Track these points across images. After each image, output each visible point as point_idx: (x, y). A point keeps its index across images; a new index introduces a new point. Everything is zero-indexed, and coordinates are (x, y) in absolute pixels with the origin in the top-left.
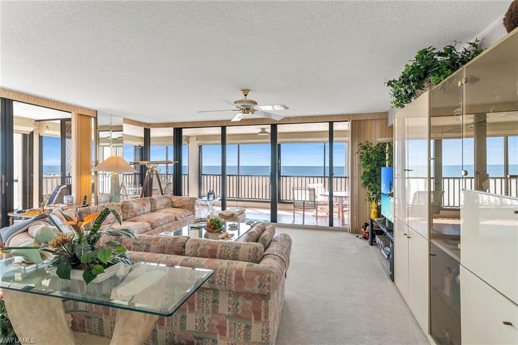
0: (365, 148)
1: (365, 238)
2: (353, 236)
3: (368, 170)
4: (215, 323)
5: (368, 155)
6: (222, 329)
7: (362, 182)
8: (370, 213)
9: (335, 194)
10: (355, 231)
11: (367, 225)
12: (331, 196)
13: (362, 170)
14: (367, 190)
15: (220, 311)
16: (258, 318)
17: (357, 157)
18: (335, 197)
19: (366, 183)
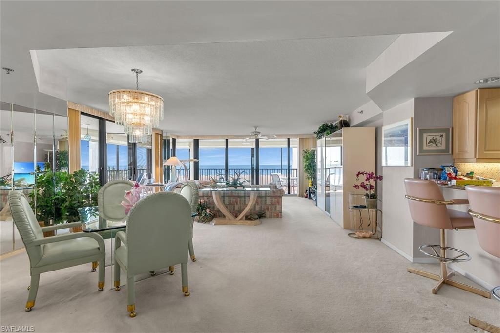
0: (306, 153)
1: (306, 197)
2: (301, 198)
3: (307, 164)
4: (266, 207)
5: (307, 156)
6: (268, 209)
7: (305, 169)
8: (308, 185)
9: (290, 178)
10: (301, 195)
11: (307, 191)
12: (289, 179)
13: (304, 164)
14: (307, 173)
15: (267, 203)
16: (279, 204)
17: (302, 157)
18: (291, 179)
19: (306, 170)
